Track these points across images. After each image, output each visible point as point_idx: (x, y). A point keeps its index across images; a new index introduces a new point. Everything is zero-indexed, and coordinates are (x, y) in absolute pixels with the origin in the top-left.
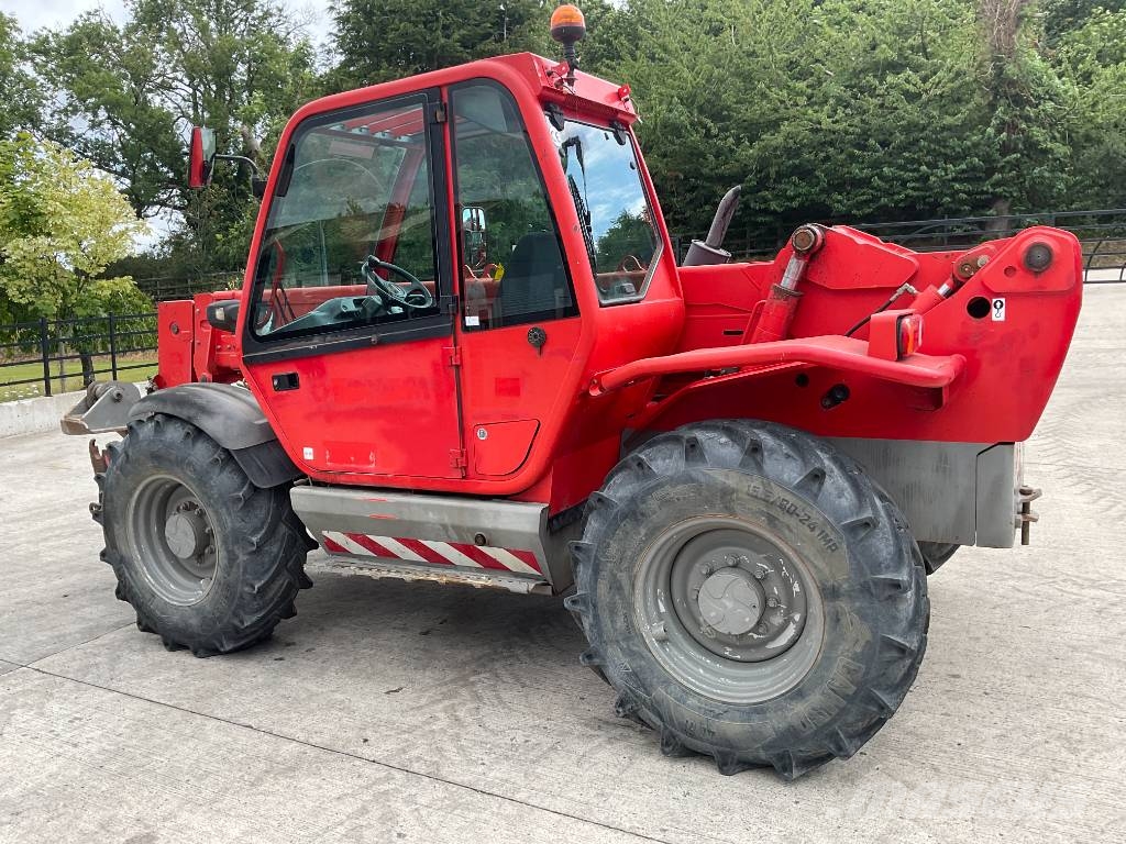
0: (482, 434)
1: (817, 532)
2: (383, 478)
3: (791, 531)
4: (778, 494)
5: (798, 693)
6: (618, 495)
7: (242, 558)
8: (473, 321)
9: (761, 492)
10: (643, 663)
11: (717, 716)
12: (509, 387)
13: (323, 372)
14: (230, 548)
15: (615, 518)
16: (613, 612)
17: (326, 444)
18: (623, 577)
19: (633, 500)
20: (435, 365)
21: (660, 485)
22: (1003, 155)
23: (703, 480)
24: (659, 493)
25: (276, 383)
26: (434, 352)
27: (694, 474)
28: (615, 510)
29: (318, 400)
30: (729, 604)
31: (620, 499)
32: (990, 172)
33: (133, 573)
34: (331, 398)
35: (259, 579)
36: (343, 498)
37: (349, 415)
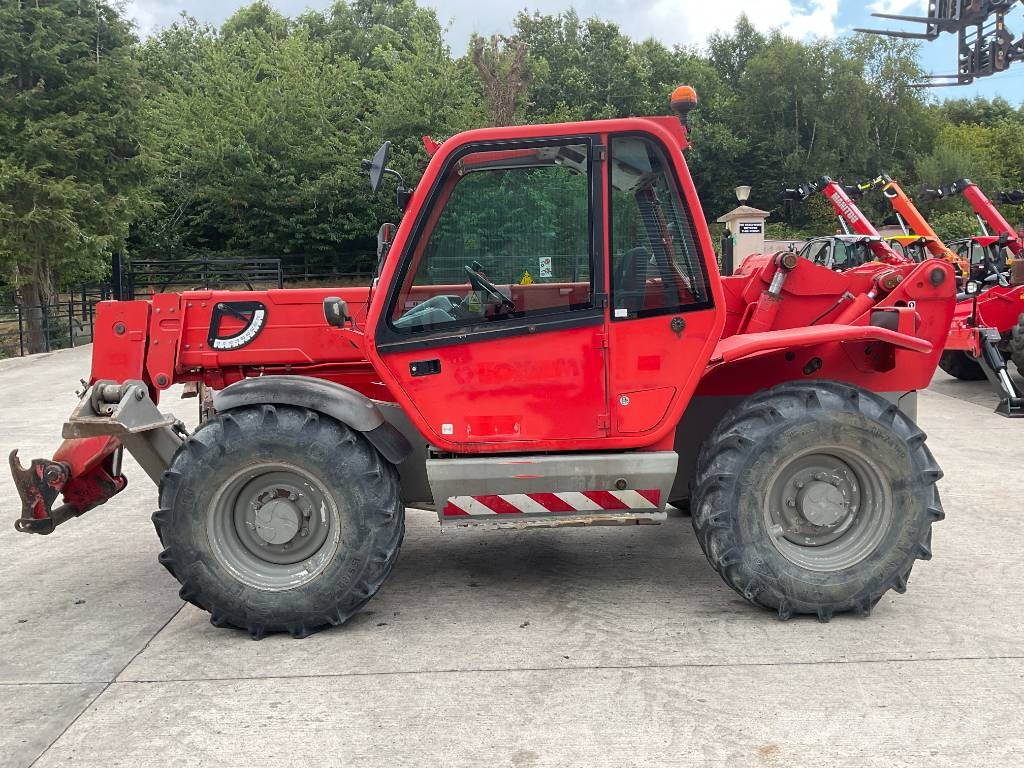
0: (624, 401)
1: (894, 447)
2: (528, 444)
3: (877, 448)
4: (870, 425)
5: (876, 555)
6: (754, 436)
7: (375, 530)
8: (621, 313)
9: (859, 425)
10: (771, 555)
11: (824, 582)
12: (650, 363)
13: (468, 358)
14: (362, 523)
15: (754, 453)
16: (750, 522)
17: (467, 419)
18: (758, 495)
19: (768, 438)
20: (585, 348)
21: (788, 426)
22: (511, 208)
23: (820, 419)
24: (789, 431)
25: (414, 369)
26: (586, 338)
27: (813, 415)
28: (753, 448)
29: (462, 381)
30: (823, 505)
31: (757, 439)
32: (502, 221)
33: (214, 568)
34: (476, 379)
35: (389, 549)
36: (485, 465)
37: (493, 393)
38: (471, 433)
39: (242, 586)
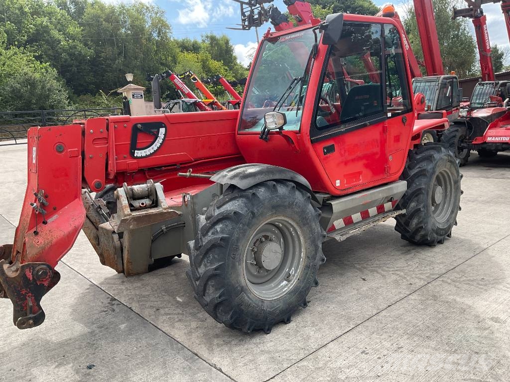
8: (389, 115)
12: (397, 139)
13: (344, 142)
17: (345, 176)
20: (380, 133)
25: (325, 151)
29: (342, 156)
30: (439, 195)
34: (347, 154)
36: (353, 199)
37: (353, 160)
38: (346, 184)
39: (262, 301)
